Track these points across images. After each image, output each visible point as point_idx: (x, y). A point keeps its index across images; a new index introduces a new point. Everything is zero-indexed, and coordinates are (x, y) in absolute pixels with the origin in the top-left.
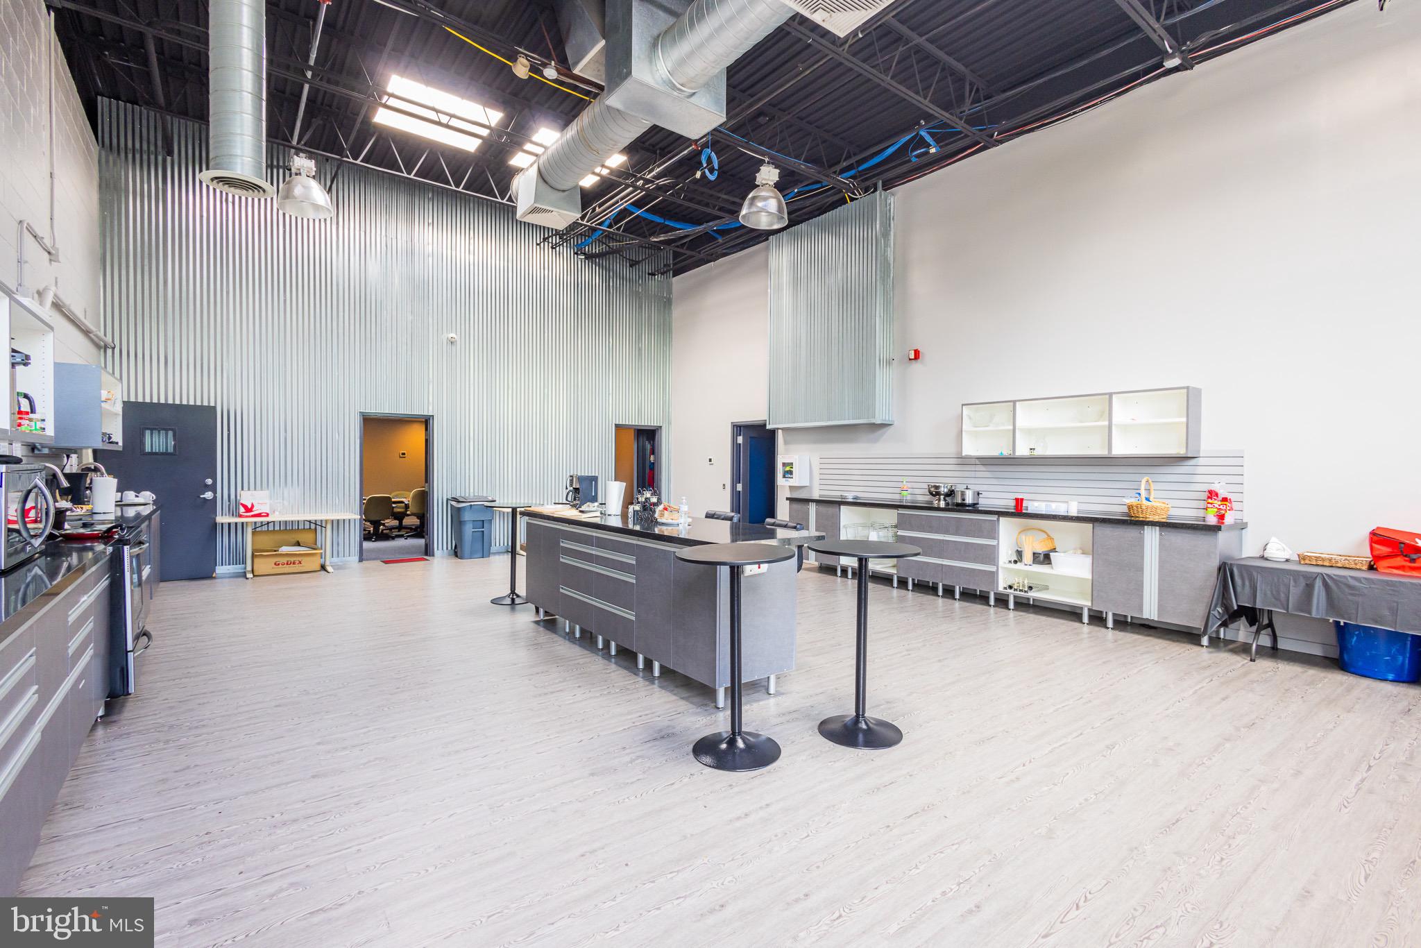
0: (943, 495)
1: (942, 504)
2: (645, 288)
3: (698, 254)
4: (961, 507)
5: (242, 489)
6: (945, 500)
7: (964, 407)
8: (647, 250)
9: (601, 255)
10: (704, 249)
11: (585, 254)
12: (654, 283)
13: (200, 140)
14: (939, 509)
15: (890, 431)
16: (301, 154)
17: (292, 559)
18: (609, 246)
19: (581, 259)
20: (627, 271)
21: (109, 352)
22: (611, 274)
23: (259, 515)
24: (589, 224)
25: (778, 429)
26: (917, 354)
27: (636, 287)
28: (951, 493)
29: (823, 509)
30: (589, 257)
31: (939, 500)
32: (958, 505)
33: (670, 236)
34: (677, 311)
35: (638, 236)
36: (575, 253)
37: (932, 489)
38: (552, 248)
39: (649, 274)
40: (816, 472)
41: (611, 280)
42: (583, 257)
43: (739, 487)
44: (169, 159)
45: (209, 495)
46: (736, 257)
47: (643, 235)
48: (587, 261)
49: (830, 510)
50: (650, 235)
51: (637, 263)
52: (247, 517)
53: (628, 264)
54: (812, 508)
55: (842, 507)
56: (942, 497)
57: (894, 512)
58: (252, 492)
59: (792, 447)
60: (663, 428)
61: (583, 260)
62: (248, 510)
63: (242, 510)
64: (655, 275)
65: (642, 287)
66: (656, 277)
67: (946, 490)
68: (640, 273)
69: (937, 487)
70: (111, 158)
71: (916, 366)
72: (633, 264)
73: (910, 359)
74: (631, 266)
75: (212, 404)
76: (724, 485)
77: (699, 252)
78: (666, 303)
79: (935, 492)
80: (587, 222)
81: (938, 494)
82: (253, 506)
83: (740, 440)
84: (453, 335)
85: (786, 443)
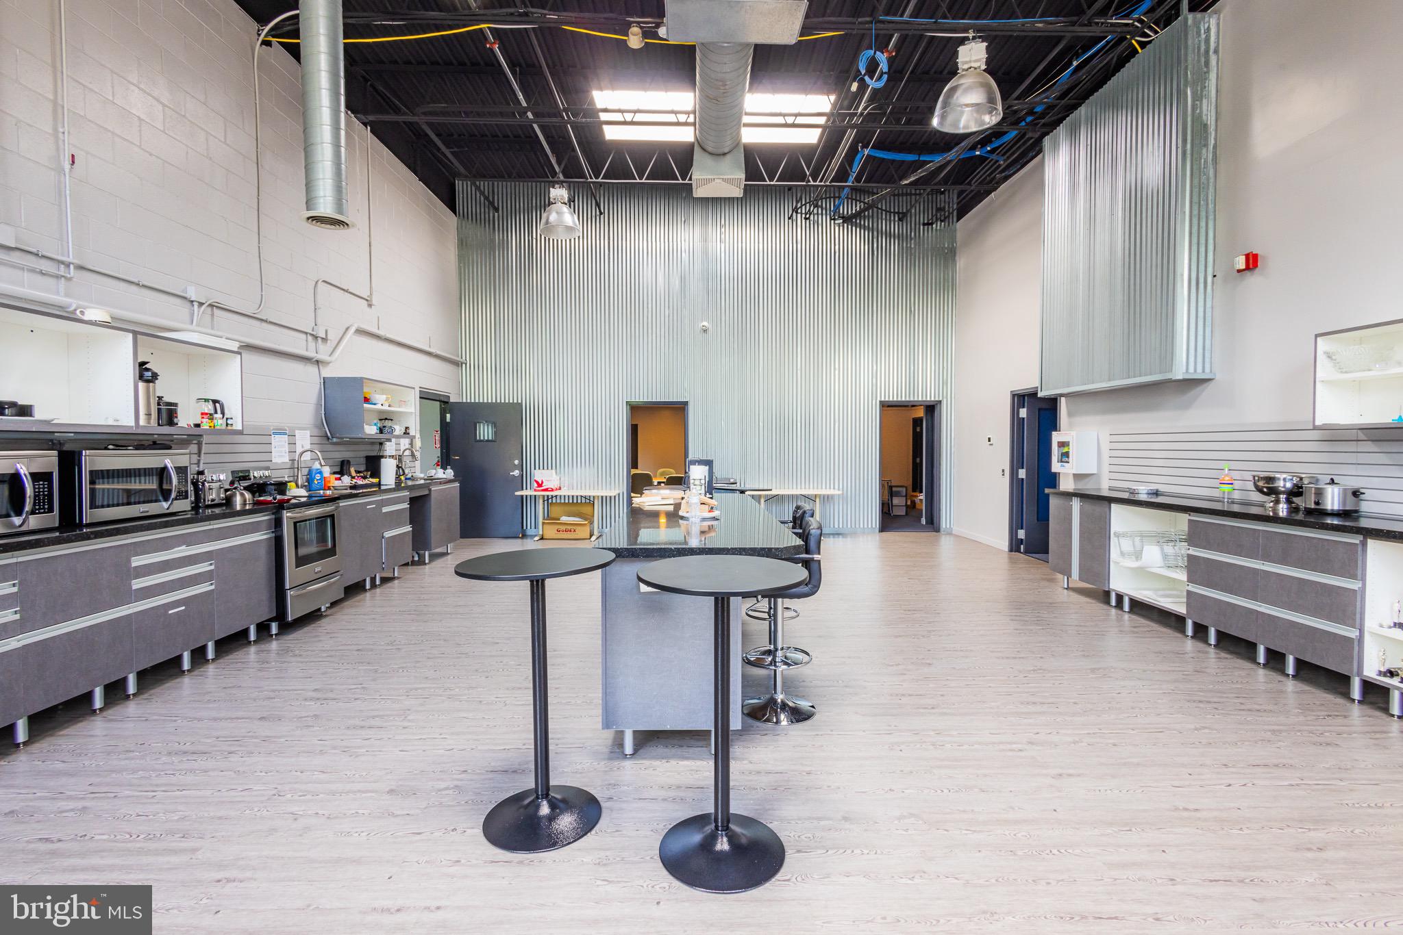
0: (1283, 493)
1: (1283, 510)
2: (919, 242)
3: (969, 187)
4: (1316, 516)
5: (535, 469)
6: (1289, 501)
7: (1318, 338)
8: (909, 197)
9: (857, 215)
10: (974, 178)
11: (843, 217)
12: (931, 235)
13: (515, 195)
14: (1275, 519)
15: (1208, 389)
16: (557, 186)
17: (569, 528)
18: (865, 203)
19: (839, 224)
20: (895, 228)
21: (464, 365)
22: (875, 233)
23: (546, 490)
24: (822, 183)
25: (1062, 395)
26: (1252, 261)
27: (907, 244)
28: (1297, 491)
29: (1090, 507)
30: (847, 220)
31: (1277, 502)
32: (1309, 512)
33: (921, 173)
34: (961, 262)
35: (888, 183)
36: (831, 219)
37: (1261, 484)
38: (806, 219)
39: (924, 224)
40: (1106, 454)
41: (875, 240)
42: (841, 221)
43: (1022, 474)
44: (496, 214)
45: (516, 473)
46: (1018, 177)
47: (890, 181)
48: (846, 225)
49: (1097, 508)
50: (901, 180)
51: (905, 215)
52: (539, 491)
53: (897, 219)
54: (1076, 504)
55: (1113, 506)
56: (1283, 497)
57: (1184, 518)
58: (541, 471)
59: (1077, 419)
60: (944, 403)
61: (841, 225)
62: (540, 485)
63: (536, 485)
64: (932, 224)
65: (915, 241)
66: (934, 226)
67: (1289, 485)
68: (913, 225)
69: (1270, 480)
70: (464, 224)
71: (1253, 279)
72: (902, 217)
73: (1239, 271)
74: (900, 220)
75: (520, 401)
76: (1003, 471)
77: (969, 184)
78: (948, 255)
79: (1268, 487)
80: (821, 181)
81: (1272, 491)
82: (542, 482)
83: (1023, 413)
84: (705, 323)
85: (1070, 414)
